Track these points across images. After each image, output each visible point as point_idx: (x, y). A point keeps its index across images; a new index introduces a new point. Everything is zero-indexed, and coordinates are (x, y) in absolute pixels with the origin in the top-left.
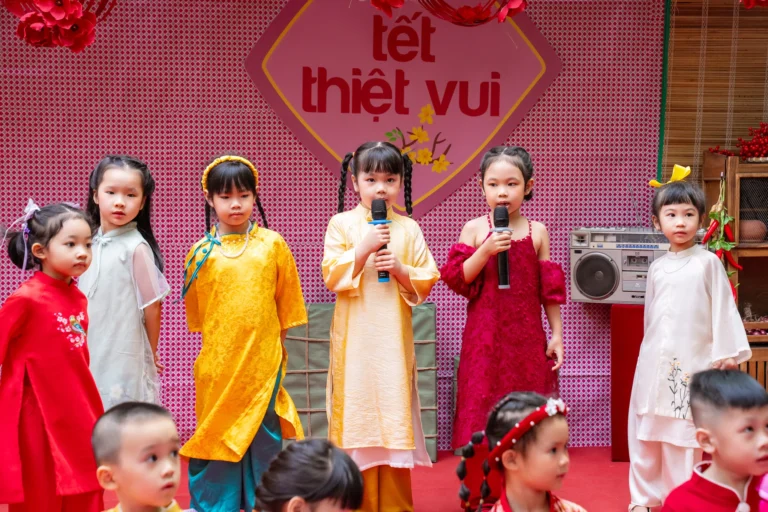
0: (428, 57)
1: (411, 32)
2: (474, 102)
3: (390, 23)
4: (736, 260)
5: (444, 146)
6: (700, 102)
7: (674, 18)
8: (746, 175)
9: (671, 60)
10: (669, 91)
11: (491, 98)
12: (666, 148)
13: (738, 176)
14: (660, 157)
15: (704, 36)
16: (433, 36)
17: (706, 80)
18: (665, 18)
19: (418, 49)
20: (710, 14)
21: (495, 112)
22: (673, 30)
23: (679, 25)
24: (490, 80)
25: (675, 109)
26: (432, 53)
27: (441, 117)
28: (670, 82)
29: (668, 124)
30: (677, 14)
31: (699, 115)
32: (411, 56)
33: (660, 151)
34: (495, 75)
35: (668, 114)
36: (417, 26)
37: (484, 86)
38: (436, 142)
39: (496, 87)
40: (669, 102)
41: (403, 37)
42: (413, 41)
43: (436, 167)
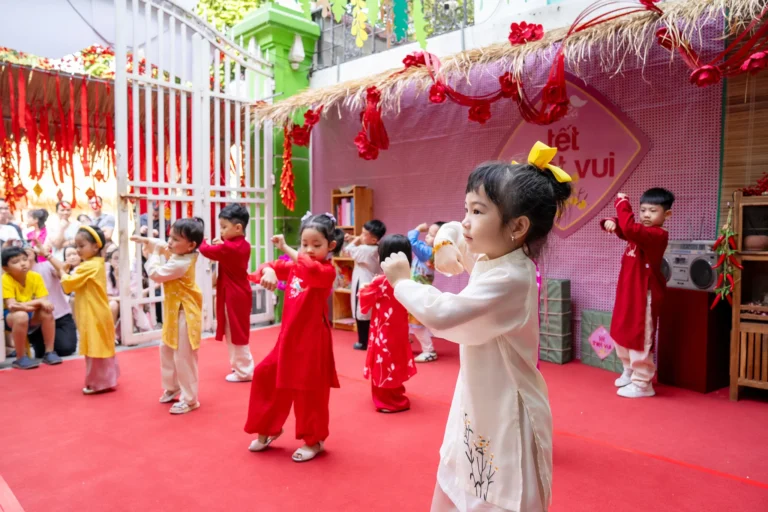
0: (575, 148)
1: (566, 136)
2: (600, 170)
3: (556, 133)
4: (740, 262)
5: (584, 195)
6: (749, 159)
7: (728, 107)
8: (747, 204)
9: (727, 134)
10: (725, 153)
11: (610, 167)
12: (724, 191)
13: (741, 205)
14: (720, 197)
15: (751, 116)
16: (578, 137)
17: (754, 144)
18: (723, 109)
19: (570, 144)
20: (756, 101)
21: (612, 174)
22: (727, 116)
23: (732, 111)
24: (608, 157)
25: (730, 165)
26: (578, 145)
27: (582, 180)
28: (725, 148)
29: (724, 175)
30: (731, 104)
31: (747, 167)
32: (567, 148)
33: (720, 193)
34: (612, 154)
35: (724, 169)
36: (570, 132)
37: (606, 161)
38: (580, 193)
39: (612, 161)
40: (725, 161)
41: (562, 139)
42: (568, 141)
43: (580, 207)
